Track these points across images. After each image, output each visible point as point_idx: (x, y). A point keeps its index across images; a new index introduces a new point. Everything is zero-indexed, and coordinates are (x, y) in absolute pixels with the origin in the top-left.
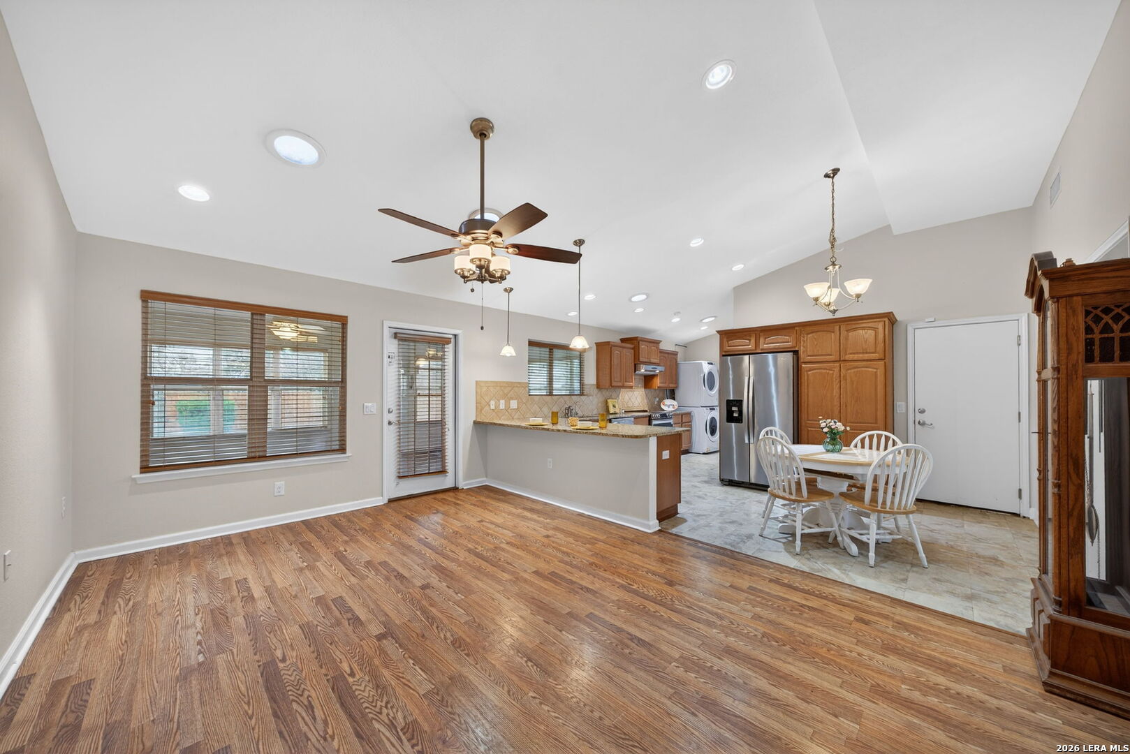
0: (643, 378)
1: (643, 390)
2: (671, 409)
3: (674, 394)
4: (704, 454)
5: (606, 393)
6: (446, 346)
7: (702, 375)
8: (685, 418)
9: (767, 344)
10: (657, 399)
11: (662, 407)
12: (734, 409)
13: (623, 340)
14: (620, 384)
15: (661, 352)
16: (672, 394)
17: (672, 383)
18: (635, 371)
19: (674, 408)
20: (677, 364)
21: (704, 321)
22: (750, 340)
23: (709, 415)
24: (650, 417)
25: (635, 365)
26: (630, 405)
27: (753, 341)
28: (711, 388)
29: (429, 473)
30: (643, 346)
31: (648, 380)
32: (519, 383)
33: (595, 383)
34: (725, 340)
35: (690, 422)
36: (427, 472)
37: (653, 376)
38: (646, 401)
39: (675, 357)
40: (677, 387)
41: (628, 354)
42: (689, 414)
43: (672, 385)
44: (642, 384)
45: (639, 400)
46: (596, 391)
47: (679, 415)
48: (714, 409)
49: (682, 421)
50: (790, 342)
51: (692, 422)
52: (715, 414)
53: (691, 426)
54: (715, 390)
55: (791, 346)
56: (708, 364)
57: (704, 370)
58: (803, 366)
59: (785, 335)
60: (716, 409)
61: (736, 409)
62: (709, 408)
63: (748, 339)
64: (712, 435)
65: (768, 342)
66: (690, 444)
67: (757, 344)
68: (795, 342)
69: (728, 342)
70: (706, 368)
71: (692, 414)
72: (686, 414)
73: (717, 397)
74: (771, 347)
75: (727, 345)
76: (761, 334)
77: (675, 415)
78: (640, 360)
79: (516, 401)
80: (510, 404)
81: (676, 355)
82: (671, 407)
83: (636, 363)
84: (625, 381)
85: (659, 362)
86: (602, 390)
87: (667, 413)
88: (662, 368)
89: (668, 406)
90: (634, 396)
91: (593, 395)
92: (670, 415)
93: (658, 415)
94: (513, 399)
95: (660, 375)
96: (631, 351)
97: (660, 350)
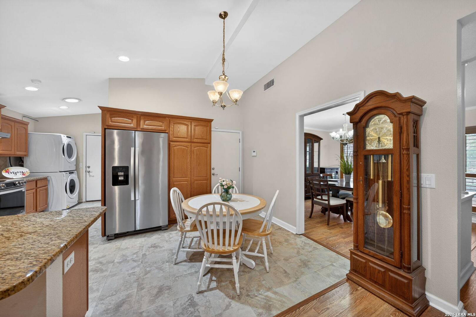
2: (20, 176)
3: (22, 161)
7: (62, 147)
8: (40, 183)
11: (6, 175)
12: (120, 174)
15: (3, 118)
17: (20, 151)
19: (23, 174)
20: (27, 134)
23: (68, 178)
27: (135, 121)
28: (70, 156)
34: (108, 116)
40: (27, 155)
42: (46, 179)
43: (19, 154)
47: (31, 181)
48: (73, 173)
49: (36, 187)
50: (162, 127)
51: (48, 186)
52: (74, 176)
53: (47, 190)
54: (74, 159)
55: (164, 129)
56: (67, 137)
57: (64, 142)
58: (171, 143)
59: (160, 122)
60: (75, 172)
61: (122, 174)
62: (68, 172)
63: (130, 119)
64: (71, 194)
65: (147, 124)
66: (46, 206)
67: (138, 124)
68: (166, 127)
69: (111, 118)
70: (65, 140)
71: (49, 179)
72: (41, 179)
73: (75, 163)
74: (149, 128)
75: (110, 120)
76: (142, 117)
77: (28, 181)
81: (27, 125)
82: (19, 174)
85: (0, 128)
87: (16, 181)
88: (8, 135)
89: (15, 174)
92: (22, 183)
93: (1, 184)
95: (1, 143)
97: (3, 115)
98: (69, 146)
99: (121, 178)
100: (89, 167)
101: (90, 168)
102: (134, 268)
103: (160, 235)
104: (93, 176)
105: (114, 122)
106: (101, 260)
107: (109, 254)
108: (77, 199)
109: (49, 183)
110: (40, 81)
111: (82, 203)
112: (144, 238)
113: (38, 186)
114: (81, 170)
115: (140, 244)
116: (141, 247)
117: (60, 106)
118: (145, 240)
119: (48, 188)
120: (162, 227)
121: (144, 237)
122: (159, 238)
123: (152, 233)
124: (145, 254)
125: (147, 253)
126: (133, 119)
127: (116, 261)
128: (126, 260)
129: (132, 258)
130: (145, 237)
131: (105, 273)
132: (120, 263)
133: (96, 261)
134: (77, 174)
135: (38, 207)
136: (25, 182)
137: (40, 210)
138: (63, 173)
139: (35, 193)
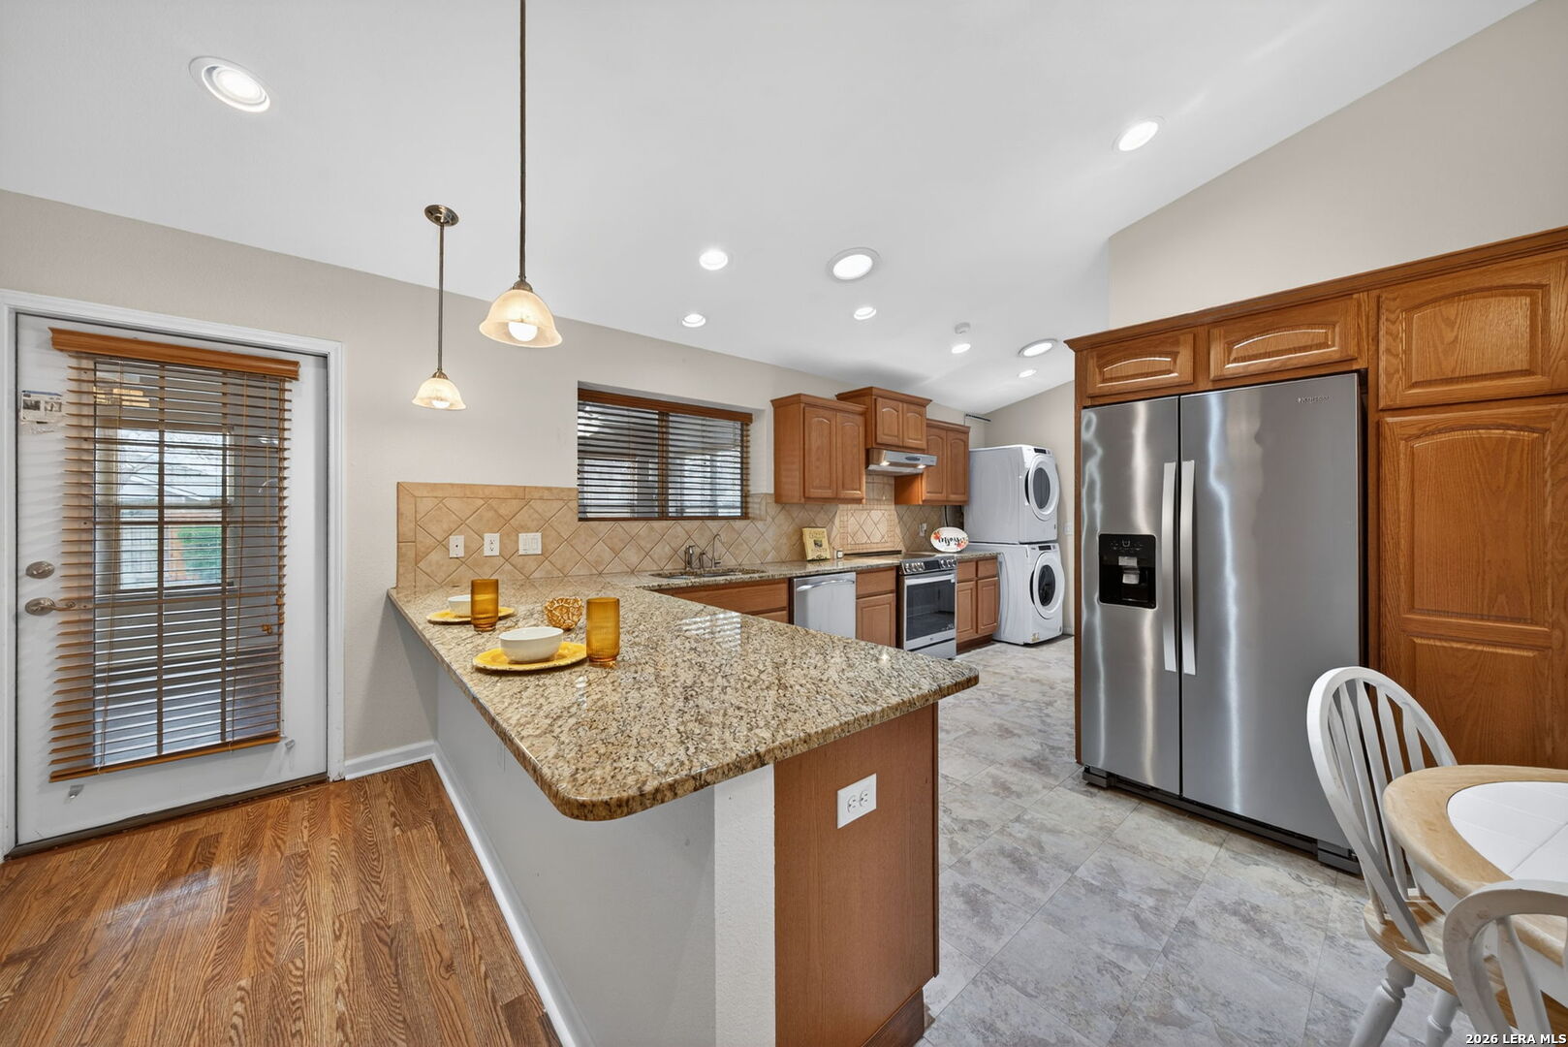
0: (892, 481)
1: (893, 507)
2: (953, 548)
3: (962, 516)
4: (1026, 645)
5: (799, 515)
6: (287, 386)
7: (1022, 478)
8: (985, 569)
9: (1236, 360)
10: (925, 527)
11: (936, 544)
12: (1124, 561)
13: (841, 397)
14: (828, 493)
15: (929, 426)
16: (958, 518)
17: (957, 494)
18: (867, 464)
19: (959, 545)
20: (967, 455)
21: (1028, 352)
22: (1174, 355)
23: (1037, 561)
24: (898, 568)
25: (868, 452)
26: (862, 539)
27: (1185, 356)
28: (1042, 503)
29: (161, 758)
30: (885, 410)
31: (901, 486)
32: (549, 489)
33: (772, 491)
34: (1092, 363)
35: (997, 575)
36: (155, 754)
37: (913, 478)
38: (898, 530)
39: (962, 437)
40: (967, 502)
41: (851, 427)
42: (994, 559)
43: (957, 498)
44: (890, 493)
45: (883, 528)
46: (773, 509)
47: (969, 561)
48: (1049, 548)
49: (977, 575)
50: (1328, 346)
51: (999, 576)
52: (1052, 558)
53: (997, 586)
54: (1051, 508)
55: (1336, 357)
56: (1036, 450)
57: (1027, 465)
58: (1390, 420)
59: (1311, 325)
60: (1054, 547)
61: (1132, 562)
62: (1037, 546)
63: (1166, 354)
64: (1044, 605)
65: (1241, 354)
66: (996, 624)
67: (1200, 363)
68: (1353, 343)
69: (1101, 367)
70: (1031, 460)
71: (1000, 559)
72: (985, 559)
73: (1054, 522)
74: (1251, 370)
75: (1098, 378)
76: (1216, 332)
77: (961, 562)
78: (879, 440)
79: (539, 534)
80: (517, 542)
81: (966, 433)
82: (952, 543)
83: (869, 447)
84: (843, 487)
85: (925, 446)
86: (787, 507)
87: (942, 559)
88: (932, 460)
89: (948, 541)
90: (869, 521)
91: (769, 519)
92: (950, 563)
93: (919, 563)
94: (528, 530)
95: (928, 476)
96: (860, 420)
97: (928, 419)
98: (1040, 474)
99: (1129, 579)
102: (1128, 948)
103: (1298, 878)
105: (1112, 379)
106: (1045, 837)
107: (1072, 834)
109: (1001, 570)
110: (967, 325)
111: (1071, 636)
112: (1216, 849)
113: (980, 575)
115: (1187, 861)
116: (1190, 882)
118: (1217, 858)
119: (999, 580)
120: (1320, 846)
121: (1215, 844)
122: (1293, 894)
123: (1261, 845)
124: (1193, 923)
125: (1204, 926)
126: (1175, 349)
127: (1081, 873)
128: (1114, 893)
129: (1137, 900)
130: (1221, 845)
131: (1035, 892)
132: (1091, 889)
133: (1033, 833)
134: (1059, 552)
135: (979, 624)
136: (955, 563)
137: (983, 631)
138: (1026, 546)
139: (974, 590)
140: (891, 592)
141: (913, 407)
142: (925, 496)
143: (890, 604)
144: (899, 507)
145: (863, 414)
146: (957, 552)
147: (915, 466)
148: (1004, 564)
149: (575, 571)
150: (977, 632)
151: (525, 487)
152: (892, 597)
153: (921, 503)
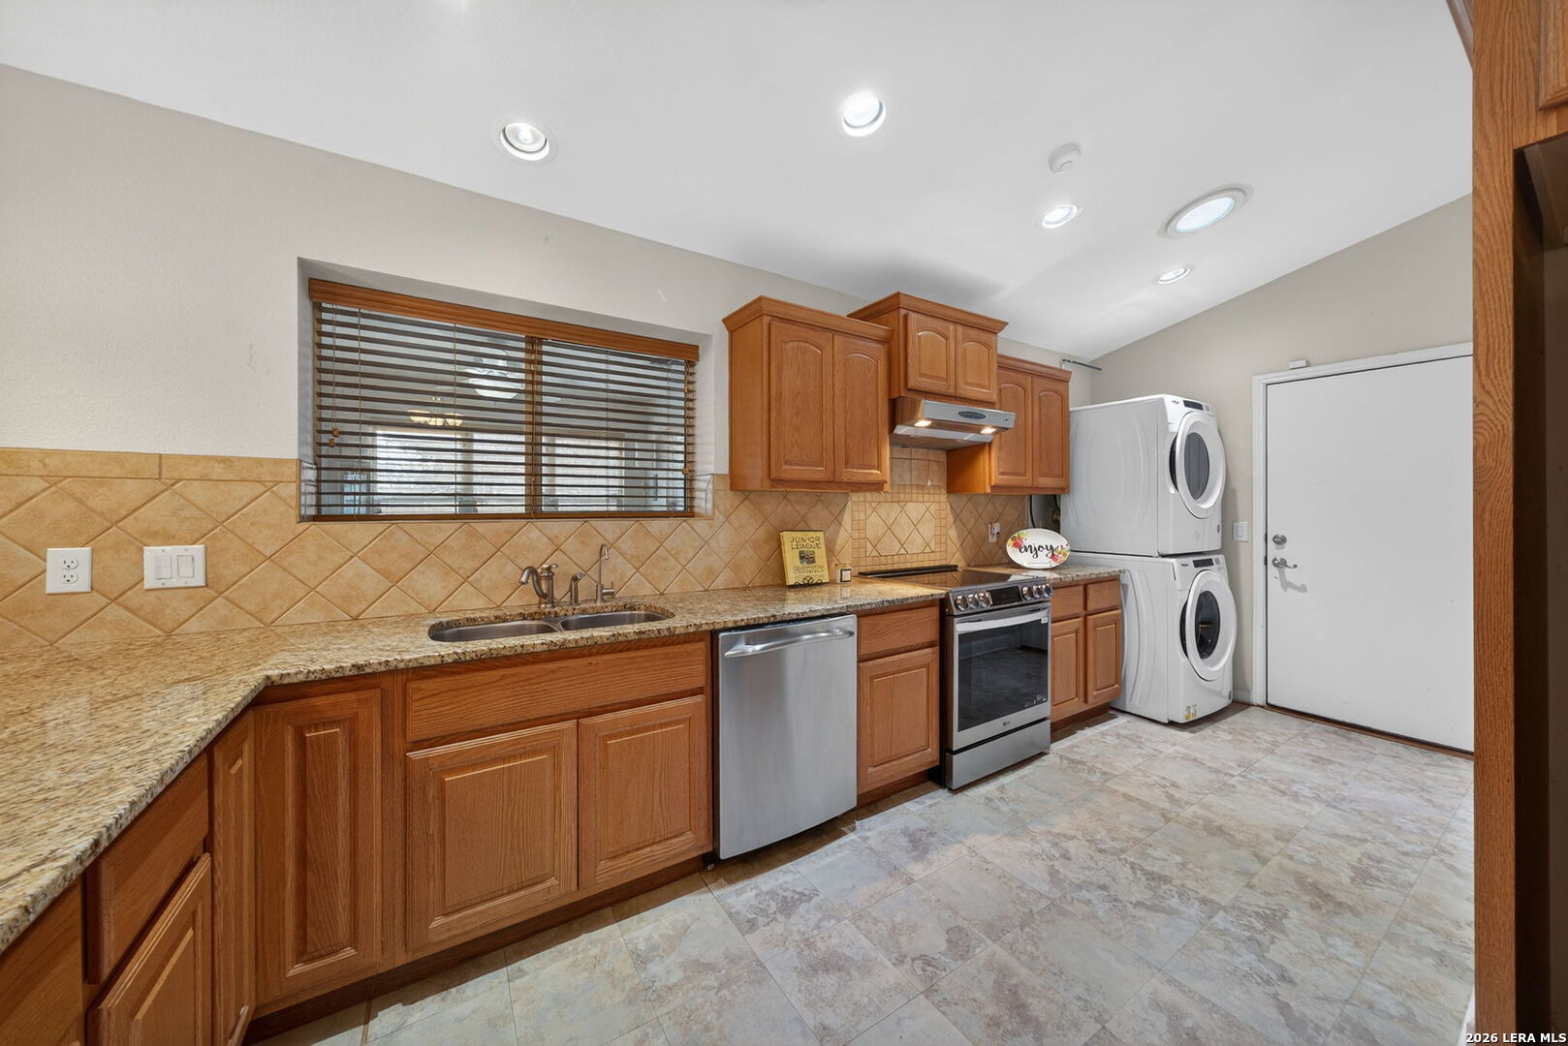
0: (942, 457)
1: (944, 497)
2: (1044, 561)
3: (1057, 510)
4: (1172, 724)
5: (775, 508)
7: (1166, 448)
8: (1098, 596)
10: (997, 528)
11: (1015, 555)
14: (818, 472)
15: (1001, 363)
16: (1050, 514)
17: (1048, 475)
18: (893, 424)
19: (1055, 558)
20: (1065, 416)
21: (1188, 222)
23: (1189, 586)
24: (943, 603)
25: (893, 404)
26: (890, 546)
28: (1198, 488)
30: (922, 334)
31: (955, 463)
33: (726, 471)
35: (1119, 606)
37: (976, 451)
38: (953, 533)
39: (1059, 387)
40: (1066, 489)
41: (869, 357)
42: (1114, 580)
43: (1047, 482)
44: (937, 478)
45: (928, 529)
46: (729, 499)
47: (1072, 585)
48: (1209, 563)
49: (1085, 608)
51: (1122, 608)
52: (1214, 580)
53: (1118, 623)
54: (1212, 499)
56: (1187, 404)
57: (1173, 428)
60: (1218, 562)
62: (1190, 560)
64: (1202, 657)
66: (1117, 686)
70: (1180, 420)
71: (1124, 579)
72: (1099, 581)
73: (1217, 520)
77: (1058, 586)
78: (912, 384)
79: (199, 548)
80: (140, 563)
81: (1066, 381)
82: (1042, 554)
83: (895, 395)
84: (847, 463)
85: (995, 397)
86: (752, 497)
87: (1023, 583)
88: (1008, 419)
89: (1035, 551)
90: (904, 520)
91: (720, 518)
92: (1039, 591)
93: (981, 592)
94: (168, 538)
95: (1000, 448)
96: (879, 350)
97: (1000, 356)
98: (1195, 442)
100: (1280, 541)
101: (1286, 545)
104: (1303, 589)
108: (1225, 687)
109: (1125, 596)
110: (1074, 147)
111: (1248, 705)
113: (1091, 607)
114: (1243, 550)
117: (1163, 274)
119: (1122, 614)
134: (1225, 570)
135: (1090, 687)
136: (1048, 590)
137: (1096, 698)
138: (1173, 560)
139: (1081, 631)
140: (931, 645)
141: (973, 333)
142: (996, 478)
143: (927, 666)
144: (953, 497)
145: (886, 341)
146: (1052, 569)
147: (977, 430)
148: (1130, 588)
149: (294, 616)
150: (1086, 701)
151: (160, 456)
152: (930, 655)
153: (989, 490)
